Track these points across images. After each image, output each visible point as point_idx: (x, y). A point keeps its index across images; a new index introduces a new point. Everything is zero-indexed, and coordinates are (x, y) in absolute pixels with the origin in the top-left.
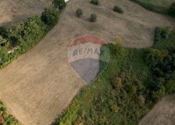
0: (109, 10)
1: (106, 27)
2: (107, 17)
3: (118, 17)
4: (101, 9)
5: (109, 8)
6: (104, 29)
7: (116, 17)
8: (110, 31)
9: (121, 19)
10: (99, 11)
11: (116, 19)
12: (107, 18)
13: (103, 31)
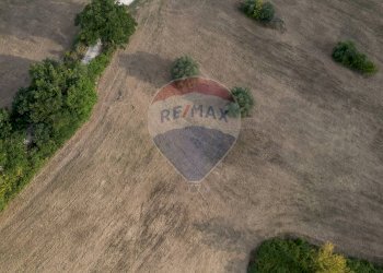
0: (316, 54)
1: (289, 145)
2: (303, 91)
3: (347, 95)
4: (279, 45)
5: (317, 43)
6: (277, 160)
7: (339, 94)
8: (302, 168)
9: (357, 103)
10: (270, 58)
11: (339, 105)
12: (298, 98)
13: (273, 169)
